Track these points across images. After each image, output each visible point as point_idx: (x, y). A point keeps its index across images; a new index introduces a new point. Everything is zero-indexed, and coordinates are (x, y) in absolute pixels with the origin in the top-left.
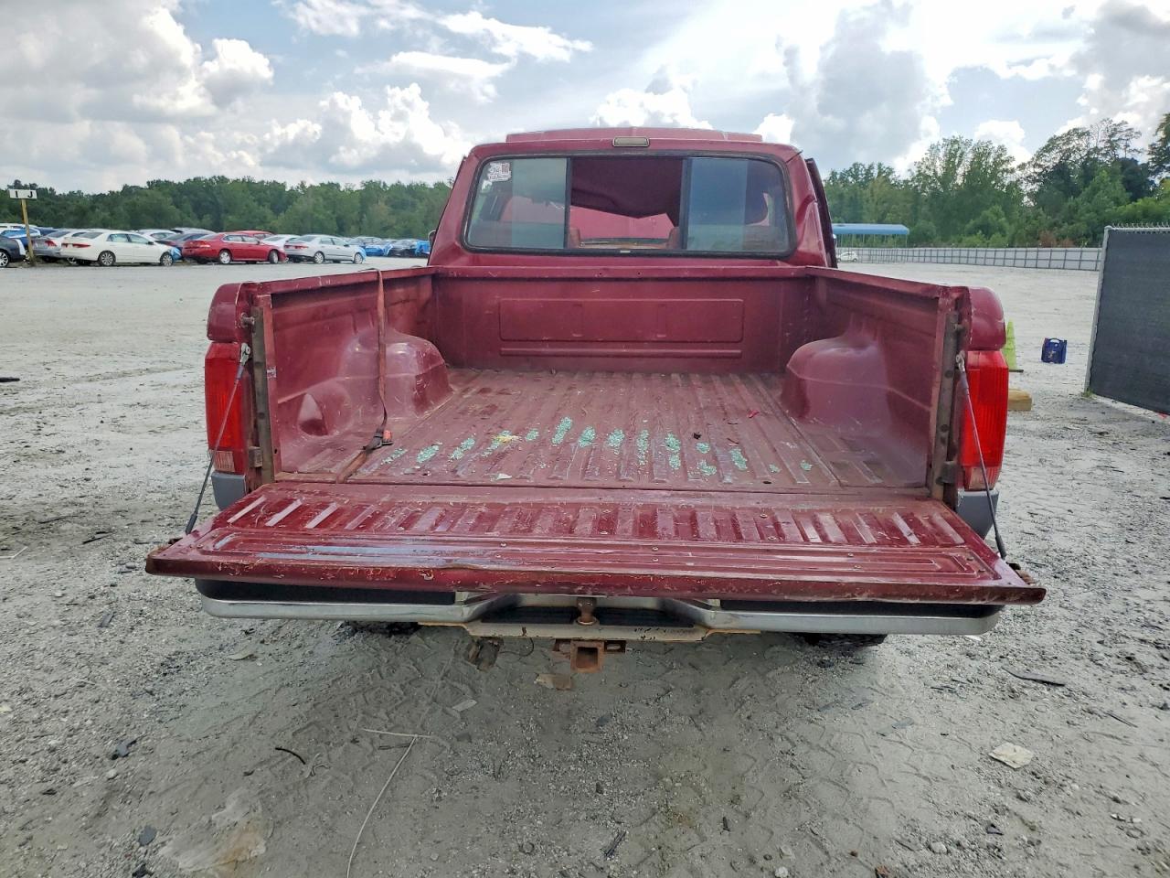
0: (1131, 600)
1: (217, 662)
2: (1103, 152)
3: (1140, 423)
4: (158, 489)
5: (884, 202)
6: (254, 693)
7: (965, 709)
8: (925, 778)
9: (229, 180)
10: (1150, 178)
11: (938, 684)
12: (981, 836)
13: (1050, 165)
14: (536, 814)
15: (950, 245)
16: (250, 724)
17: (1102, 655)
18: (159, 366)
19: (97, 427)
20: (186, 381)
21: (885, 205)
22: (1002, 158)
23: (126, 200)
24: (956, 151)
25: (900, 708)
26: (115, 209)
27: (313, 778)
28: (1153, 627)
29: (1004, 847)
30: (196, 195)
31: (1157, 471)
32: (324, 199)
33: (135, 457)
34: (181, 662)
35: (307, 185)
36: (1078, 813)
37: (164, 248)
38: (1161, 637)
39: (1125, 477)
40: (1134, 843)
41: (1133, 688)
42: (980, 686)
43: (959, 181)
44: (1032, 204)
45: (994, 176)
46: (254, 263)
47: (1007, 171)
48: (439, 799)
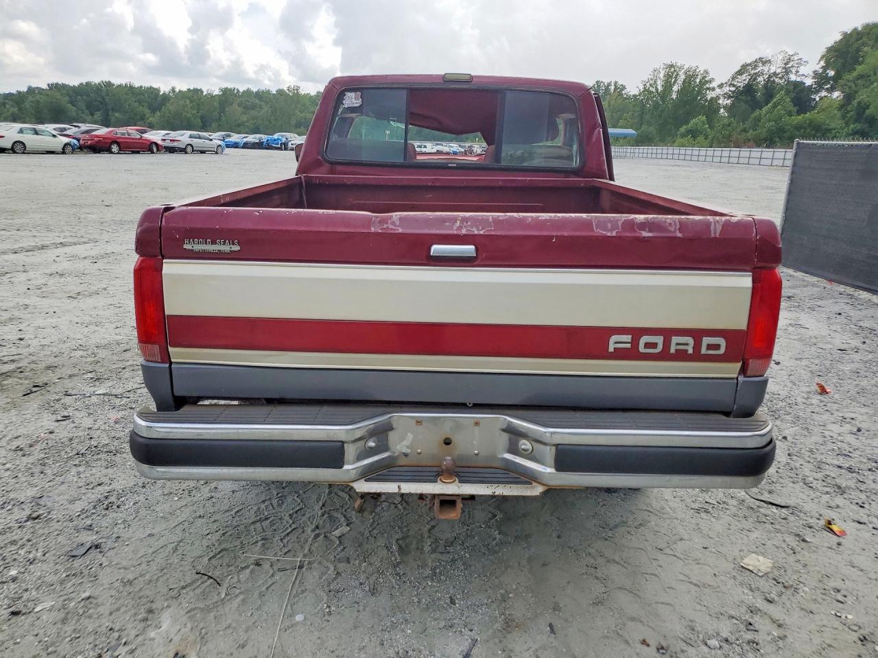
0: (827, 433)
1: (142, 498)
2: (780, 76)
3: (816, 289)
4: (80, 347)
5: (618, 111)
6: (174, 525)
7: (718, 526)
8: (696, 585)
9: (113, 85)
10: (813, 97)
11: (696, 506)
12: (742, 633)
13: (741, 85)
14: (407, 624)
15: (666, 145)
16: (174, 552)
17: (811, 479)
18: (71, 240)
19: (25, 293)
20: (93, 253)
21: (619, 113)
22: (706, 79)
23: (30, 98)
24: (673, 73)
25: (670, 527)
26: (22, 106)
27: (228, 597)
28: (846, 455)
29: (760, 641)
30: (88, 96)
31: (832, 327)
32: (191, 102)
33: (59, 320)
34: (113, 499)
35: (177, 90)
36: (812, 612)
37: (66, 140)
38: (852, 463)
39: (811, 333)
40: (855, 636)
41: (838, 507)
42: (727, 507)
43: (674, 96)
44: (727, 115)
45: (699, 93)
46: (138, 152)
47: (709, 89)
48: (330, 613)
